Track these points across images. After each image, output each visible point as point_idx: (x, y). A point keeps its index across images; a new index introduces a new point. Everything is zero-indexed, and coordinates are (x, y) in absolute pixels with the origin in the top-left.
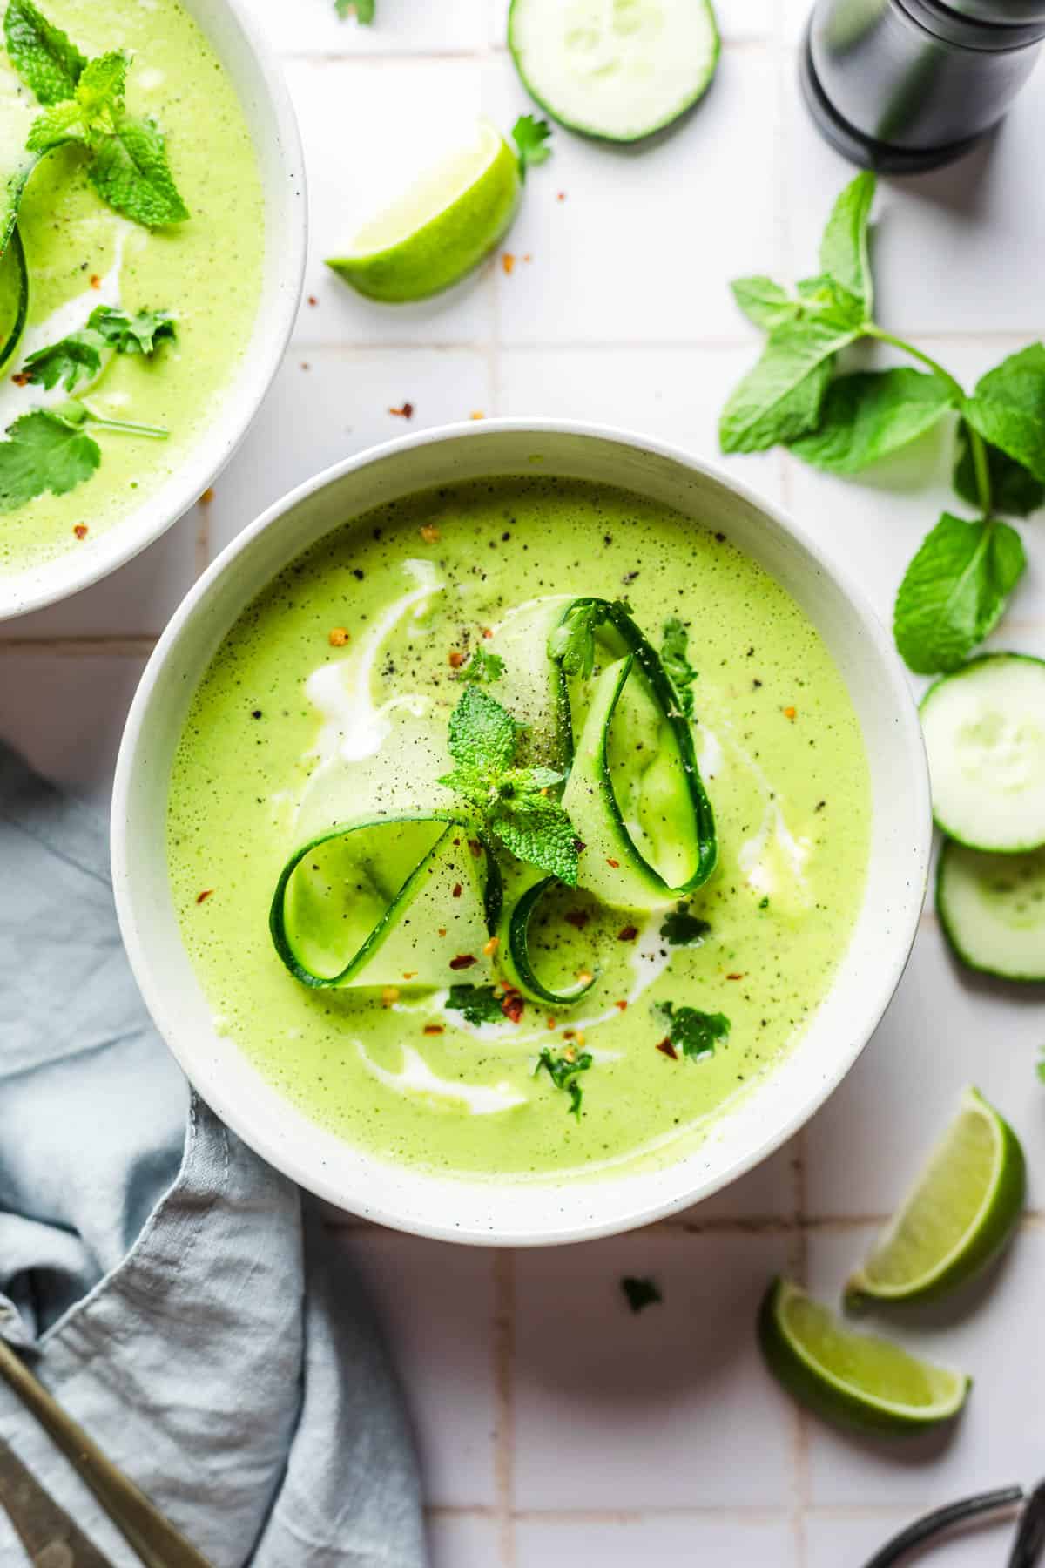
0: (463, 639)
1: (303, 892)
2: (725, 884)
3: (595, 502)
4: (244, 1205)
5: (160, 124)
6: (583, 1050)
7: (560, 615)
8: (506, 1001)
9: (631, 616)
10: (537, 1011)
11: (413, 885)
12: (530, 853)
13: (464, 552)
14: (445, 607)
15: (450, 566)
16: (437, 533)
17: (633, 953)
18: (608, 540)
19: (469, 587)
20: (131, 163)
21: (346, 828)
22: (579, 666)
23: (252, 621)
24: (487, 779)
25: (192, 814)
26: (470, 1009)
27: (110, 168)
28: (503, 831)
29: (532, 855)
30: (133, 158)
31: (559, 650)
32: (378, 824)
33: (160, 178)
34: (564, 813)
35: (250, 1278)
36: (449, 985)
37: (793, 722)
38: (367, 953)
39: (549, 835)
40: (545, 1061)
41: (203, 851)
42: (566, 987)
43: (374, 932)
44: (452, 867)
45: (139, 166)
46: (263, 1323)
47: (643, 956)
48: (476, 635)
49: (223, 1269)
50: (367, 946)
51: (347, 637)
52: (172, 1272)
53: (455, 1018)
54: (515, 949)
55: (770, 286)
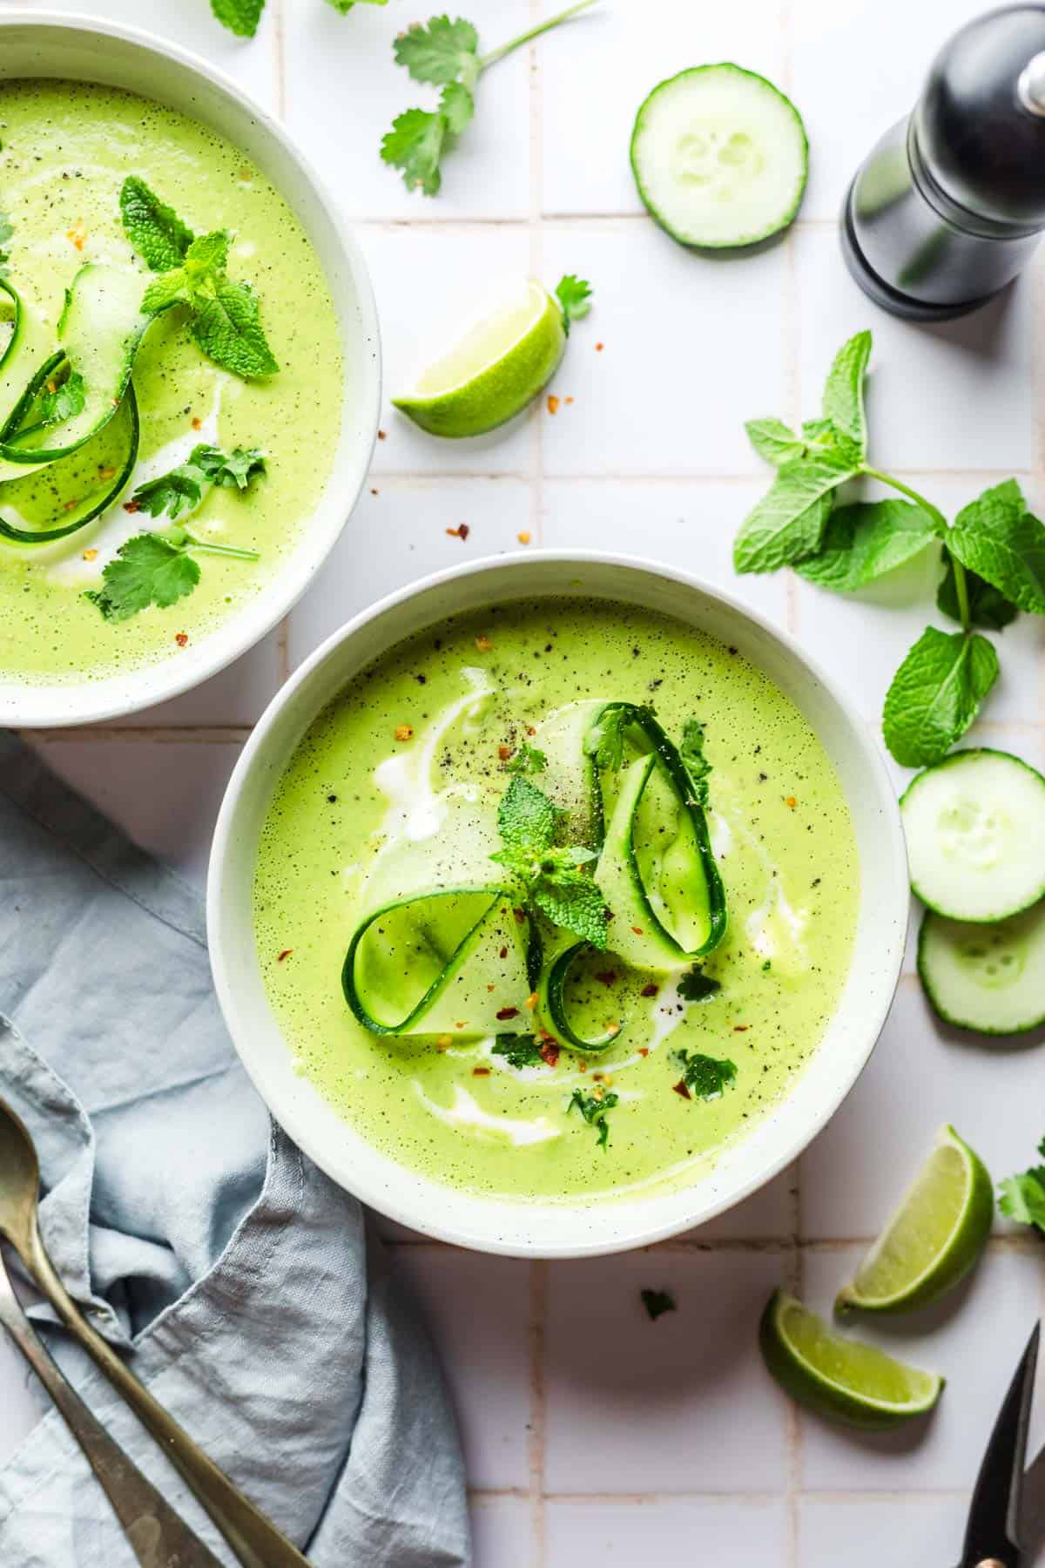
0: (511, 736)
1: (371, 952)
2: (733, 949)
3: (625, 620)
4: (317, 1221)
5: (254, 289)
6: (609, 1091)
7: (594, 717)
8: (545, 1047)
9: (655, 718)
10: (571, 1057)
11: (466, 947)
12: (567, 920)
13: (512, 661)
14: (495, 708)
15: (500, 675)
16: (489, 645)
17: (655, 1007)
18: (636, 652)
19: (516, 691)
20: (229, 321)
21: (410, 899)
22: (610, 762)
23: (329, 719)
24: (531, 856)
25: (275, 885)
26: (513, 1054)
27: (210, 326)
28: (543, 901)
29: (568, 922)
30: (230, 318)
31: (593, 748)
32: (436, 896)
33: (253, 336)
34: (596, 887)
35: (319, 1285)
36: (495, 1034)
37: (793, 810)
38: (426, 1006)
39: (583, 906)
40: (577, 1099)
41: (284, 916)
42: (596, 1036)
43: (432, 988)
44: (499, 932)
45: (235, 325)
46: (331, 1324)
47: (662, 1010)
48: (522, 732)
49: (297, 1276)
50: (426, 1000)
51: (410, 733)
52: (253, 1279)
53: (500, 1062)
54: (553, 1004)
55: (780, 427)
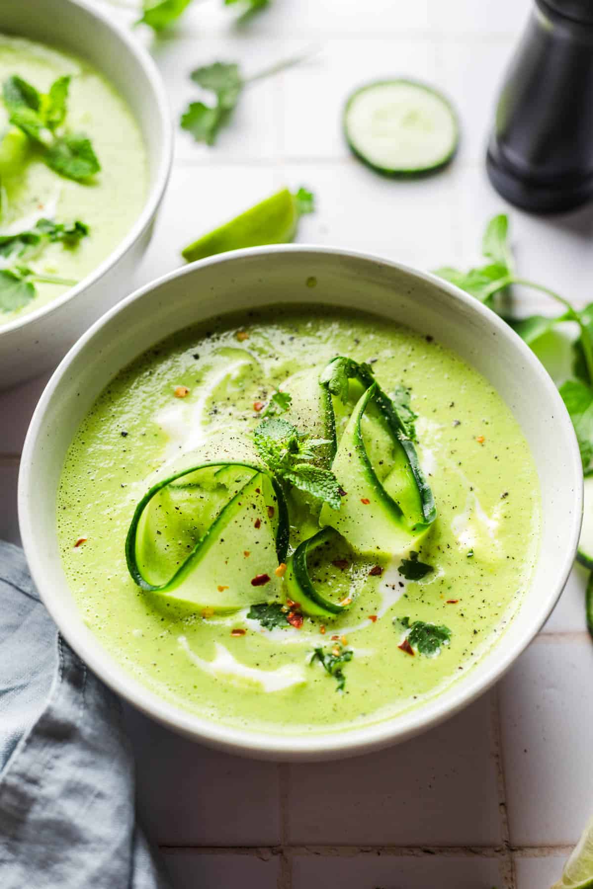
0: (263, 395)
2: (443, 541)
6: (345, 649)
8: (291, 613)
9: (372, 375)
10: (314, 621)
11: (227, 513)
14: (251, 375)
15: (255, 354)
16: (247, 335)
17: (380, 583)
18: (357, 342)
26: (265, 619)
31: (326, 380)
34: (332, 474)
36: (250, 602)
37: (483, 446)
40: (319, 655)
41: (81, 515)
44: (254, 507)
47: (387, 586)
48: (271, 392)
51: (186, 392)
53: (255, 624)
54: (298, 571)
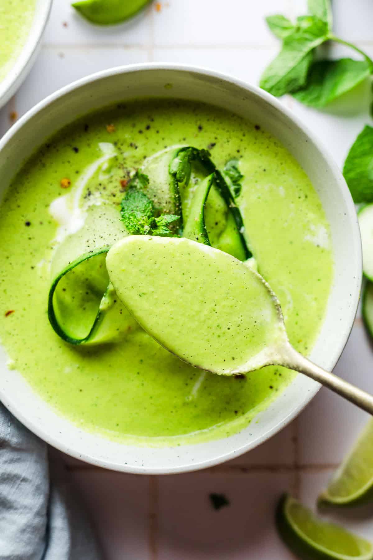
3: (194, 110)
4: (18, 447)
7: (175, 155)
9: (210, 157)
16: (114, 128)
18: (200, 128)
19: (129, 153)
22: (184, 178)
32: (89, 258)
35: (19, 485)
46: (25, 507)
55: (282, 18)
